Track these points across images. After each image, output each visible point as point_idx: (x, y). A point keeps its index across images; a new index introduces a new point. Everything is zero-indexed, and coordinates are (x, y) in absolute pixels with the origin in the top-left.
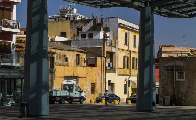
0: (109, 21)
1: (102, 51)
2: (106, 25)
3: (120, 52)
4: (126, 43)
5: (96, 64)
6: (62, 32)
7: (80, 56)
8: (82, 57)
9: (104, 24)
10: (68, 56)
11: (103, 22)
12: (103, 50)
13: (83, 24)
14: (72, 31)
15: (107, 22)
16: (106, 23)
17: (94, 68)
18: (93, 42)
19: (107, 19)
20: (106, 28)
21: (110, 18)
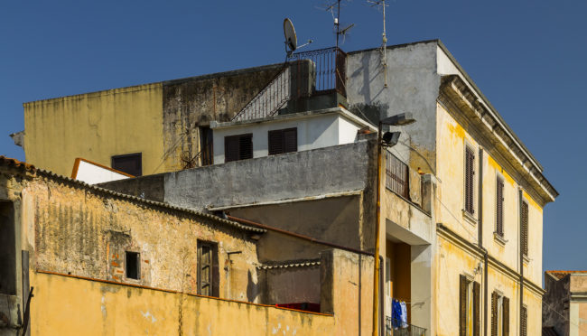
0: (382, 67)
1: (361, 223)
2: (366, 91)
3: (448, 248)
4: (469, 207)
5: (329, 299)
6: (121, 152)
7: (221, 251)
8: (233, 257)
9: (354, 88)
10: (141, 245)
11: (349, 73)
12: (367, 213)
13: (231, 101)
14: (174, 139)
15: (372, 74)
16: (367, 82)
17: (318, 320)
18: (297, 167)
19: (374, 57)
20: (367, 107)
21: (391, 48)
